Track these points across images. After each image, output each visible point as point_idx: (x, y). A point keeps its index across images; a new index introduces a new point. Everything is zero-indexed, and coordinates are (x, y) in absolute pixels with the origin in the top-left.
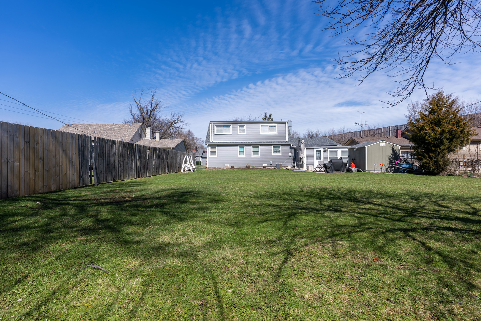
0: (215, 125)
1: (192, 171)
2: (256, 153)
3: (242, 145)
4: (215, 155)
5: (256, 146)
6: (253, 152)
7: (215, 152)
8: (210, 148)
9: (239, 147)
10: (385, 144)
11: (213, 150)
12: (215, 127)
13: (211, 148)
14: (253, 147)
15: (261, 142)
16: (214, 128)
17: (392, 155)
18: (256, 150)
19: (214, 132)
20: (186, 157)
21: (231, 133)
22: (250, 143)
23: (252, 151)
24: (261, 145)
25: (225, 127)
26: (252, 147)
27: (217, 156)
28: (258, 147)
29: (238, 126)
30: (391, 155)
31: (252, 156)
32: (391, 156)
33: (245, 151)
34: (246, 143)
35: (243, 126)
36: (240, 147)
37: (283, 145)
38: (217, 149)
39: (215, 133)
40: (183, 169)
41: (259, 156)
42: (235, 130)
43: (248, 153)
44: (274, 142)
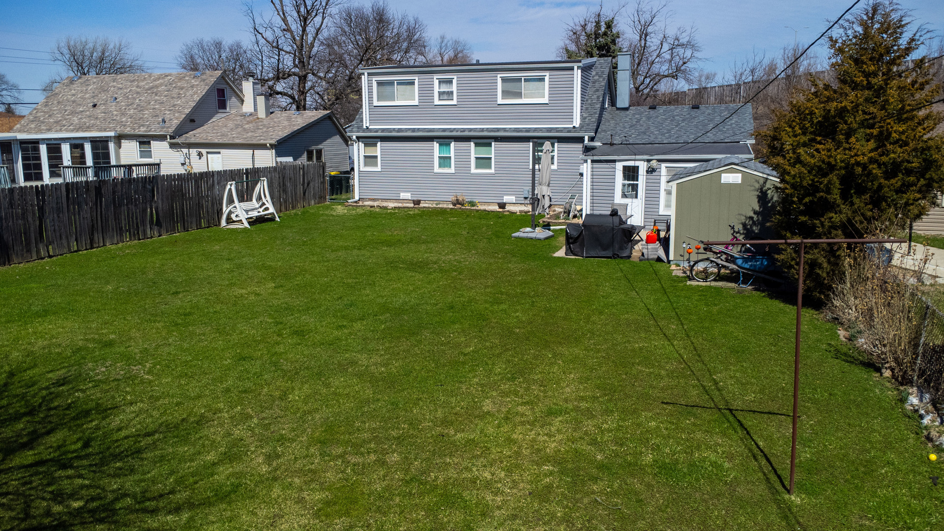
0: (375, 79)
1: (246, 225)
2: (483, 162)
3: (444, 140)
4: (376, 165)
5: (483, 141)
6: (477, 158)
7: (376, 157)
8: (362, 145)
9: (436, 145)
10: (740, 175)
11: (370, 152)
12: (375, 84)
13: (366, 145)
14: (477, 145)
15: (498, 130)
16: (370, 87)
17: (755, 212)
18: (483, 152)
19: (371, 98)
20: (228, 187)
21: (416, 102)
22: (466, 134)
23: (473, 156)
24: (497, 139)
25: (401, 83)
26: (472, 144)
27: (379, 169)
28: (490, 145)
29: (436, 82)
30: (751, 214)
31: (473, 170)
32: (751, 218)
33: (452, 155)
34: (454, 134)
35: (450, 82)
36: (440, 145)
37: (561, 140)
38: (378, 150)
39: (376, 103)
40: (224, 217)
41: (492, 171)
42: (427, 92)
43: (463, 163)
44: (535, 130)
